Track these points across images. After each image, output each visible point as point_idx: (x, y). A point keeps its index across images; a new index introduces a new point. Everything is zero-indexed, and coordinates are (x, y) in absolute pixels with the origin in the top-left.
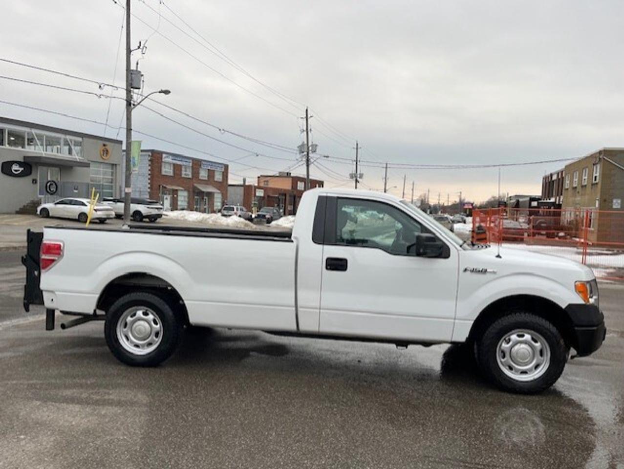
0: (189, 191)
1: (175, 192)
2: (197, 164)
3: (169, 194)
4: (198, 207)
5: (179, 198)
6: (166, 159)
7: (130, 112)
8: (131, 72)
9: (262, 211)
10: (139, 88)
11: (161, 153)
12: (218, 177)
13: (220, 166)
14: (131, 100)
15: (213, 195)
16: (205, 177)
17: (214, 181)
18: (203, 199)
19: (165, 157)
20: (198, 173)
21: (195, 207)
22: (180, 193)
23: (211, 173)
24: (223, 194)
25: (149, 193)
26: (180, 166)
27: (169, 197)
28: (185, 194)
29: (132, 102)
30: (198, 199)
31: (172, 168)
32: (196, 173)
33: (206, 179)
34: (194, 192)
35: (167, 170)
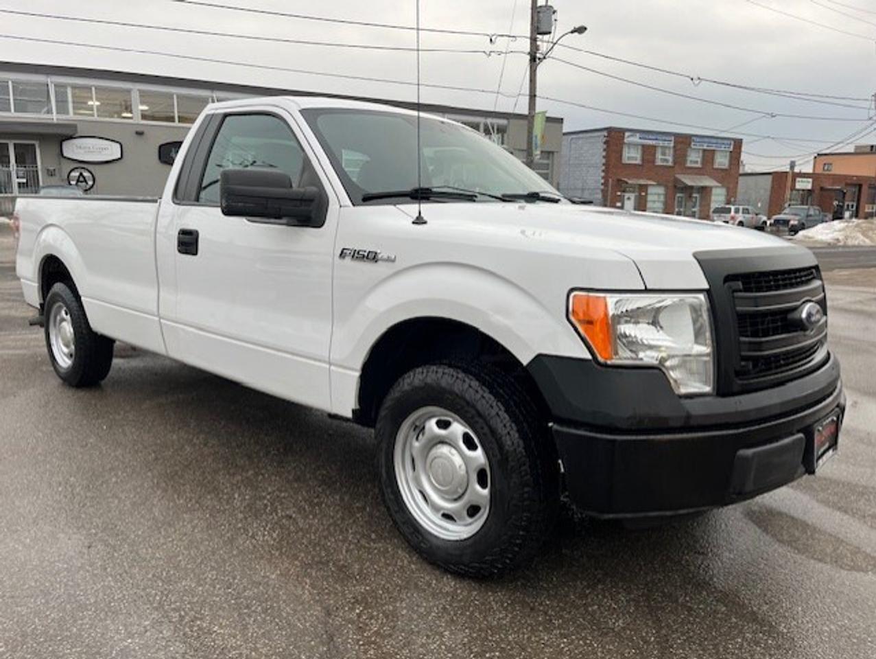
0: (666, 187)
1: (643, 188)
2: (683, 142)
3: (633, 192)
4: (682, 210)
5: (650, 198)
6: (628, 138)
7: (535, 71)
8: (539, 10)
9: (785, 214)
10: (550, 33)
11: (622, 131)
12: (722, 161)
13: (725, 142)
14: (536, 53)
15: (711, 190)
16: (697, 162)
17: (713, 168)
18: (690, 197)
19: (628, 137)
20: (685, 156)
21: (677, 210)
22: (650, 190)
23: (708, 156)
24: (728, 190)
25: (602, 191)
26: (654, 147)
27: (632, 196)
28: (661, 190)
29: (538, 55)
30: (682, 198)
31: (640, 151)
32: (680, 156)
33: (699, 165)
34: (675, 187)
35: (632, 156)
